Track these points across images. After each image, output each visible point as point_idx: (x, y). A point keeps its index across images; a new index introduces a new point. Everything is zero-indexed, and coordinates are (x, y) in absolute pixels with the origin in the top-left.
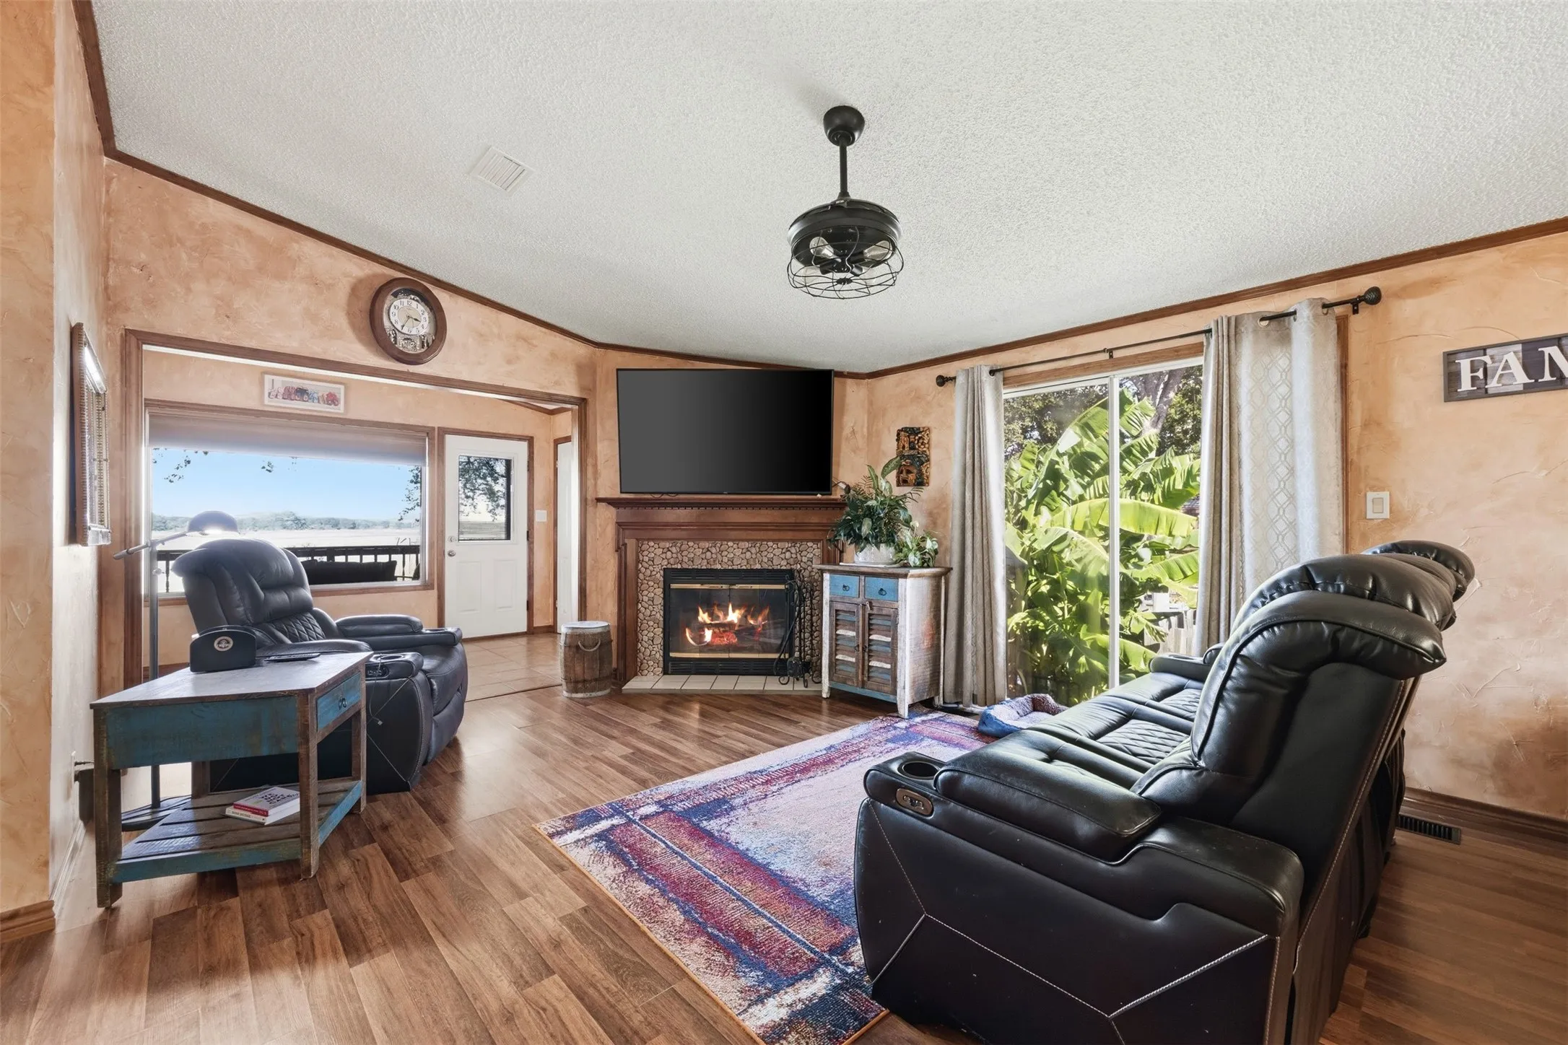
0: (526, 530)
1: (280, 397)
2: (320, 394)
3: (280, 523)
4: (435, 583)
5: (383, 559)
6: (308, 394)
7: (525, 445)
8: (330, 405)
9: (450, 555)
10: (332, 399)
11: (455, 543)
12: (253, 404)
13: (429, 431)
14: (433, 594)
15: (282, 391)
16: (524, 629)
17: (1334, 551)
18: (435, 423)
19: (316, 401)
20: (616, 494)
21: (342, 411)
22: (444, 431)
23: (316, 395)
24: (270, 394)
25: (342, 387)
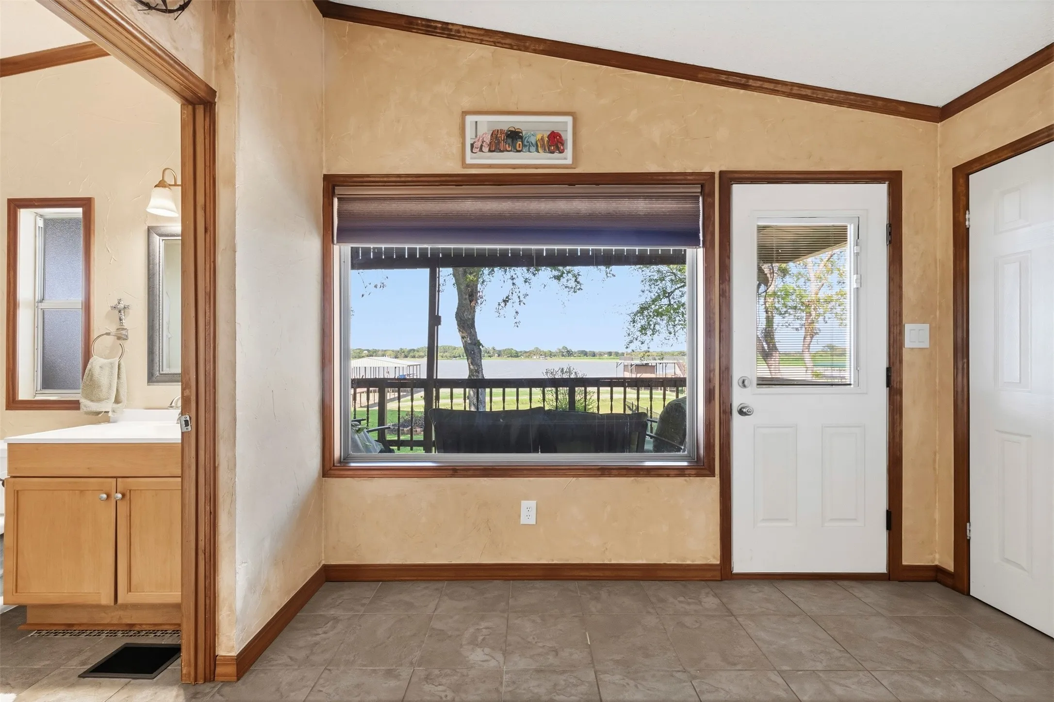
0: (883, 364)
1: (486, 149)
2: (539, 137)
4: (715, 464)
6: (521, 138)
7: (881, 190)
8: (553, 152)
9: (741, 412)
10: (555, 142)
11: (753, 388)
12: (452, 167)
13: (704, 181)
14: (713, 484)
15: (488, 139)
16: (880, 566)
18: (714, 167)
19: (533, 149)
21: (569, 161)
22: (729, 179)
23: (533, 140)
24: (472, 145)
25: (569, 120)
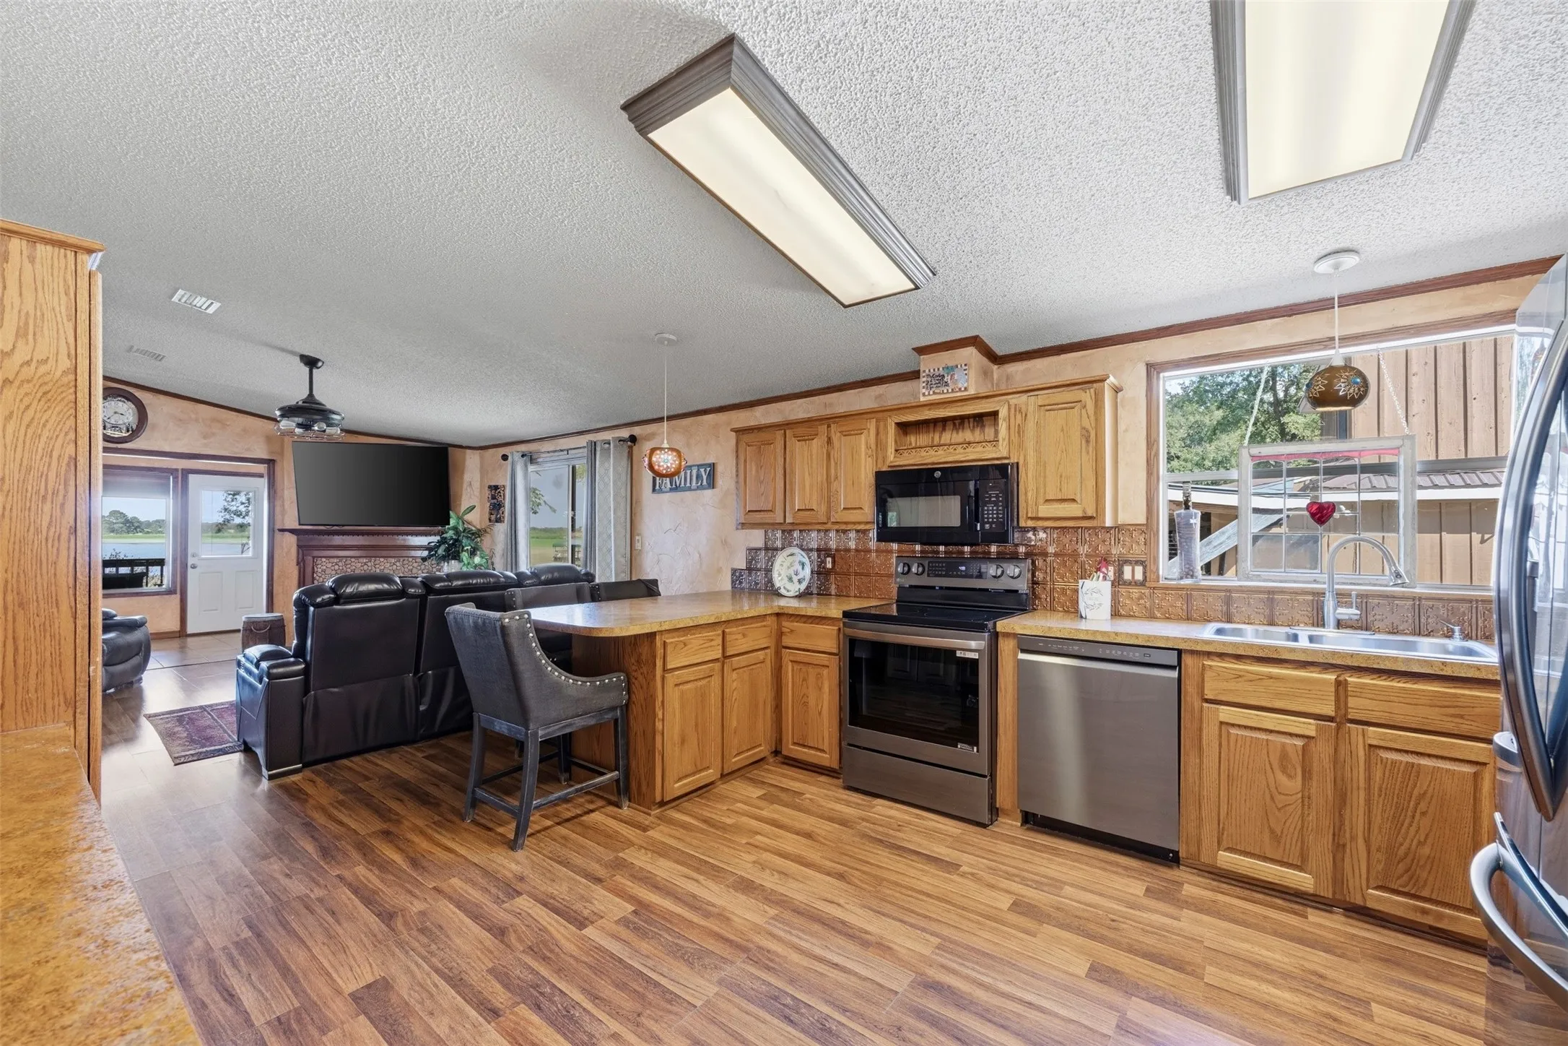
4: (180, 590)
5: (138, 569)
9: (193, 567)
14: (176, 598)
17: (624, 577)
20: (296, 526)
22: (187, 472)
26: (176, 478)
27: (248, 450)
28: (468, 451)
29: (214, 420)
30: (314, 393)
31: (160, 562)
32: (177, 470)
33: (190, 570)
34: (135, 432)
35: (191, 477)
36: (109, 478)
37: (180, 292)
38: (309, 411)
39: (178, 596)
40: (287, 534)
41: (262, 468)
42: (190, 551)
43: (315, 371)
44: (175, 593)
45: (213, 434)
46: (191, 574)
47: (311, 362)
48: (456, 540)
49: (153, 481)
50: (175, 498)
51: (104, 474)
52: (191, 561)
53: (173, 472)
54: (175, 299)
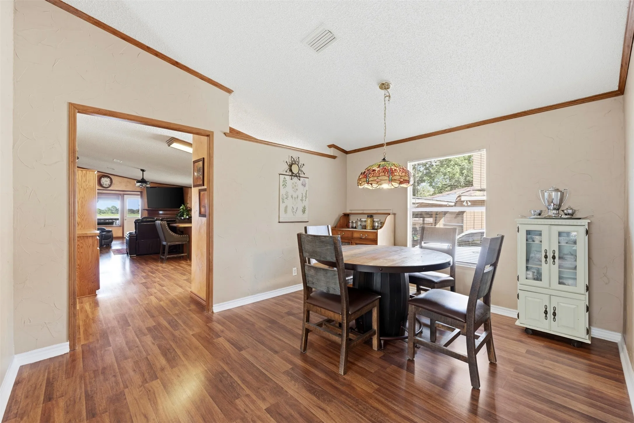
3: (110, 211)
5: (113, 221)
20: (147, 208)
26: (121, 196)
27: (136, 189)
28: (189, 188)
29: (128, 182)
30: (144, 177)
31: (118, 219)
32: (121, 194)
33: (125, 220)
34: (110, 186)
35: (125, 196)
36: (99, 196)
37: (115, 160)
38: (143, 181)
39: (122, 227)
40: (145, 210)
41: (139, 193)
42: (125, 216)
43: (144, 172)
44: (121, 226)
45: (128, 185)
46: (125, 221)
47: (143, 171)
48: (183, 212)
49: (116, 197)
50: (121, 201)
51: (98, 195)
52: (125, 218)
53: (120, 194)
54: (114, 160)
